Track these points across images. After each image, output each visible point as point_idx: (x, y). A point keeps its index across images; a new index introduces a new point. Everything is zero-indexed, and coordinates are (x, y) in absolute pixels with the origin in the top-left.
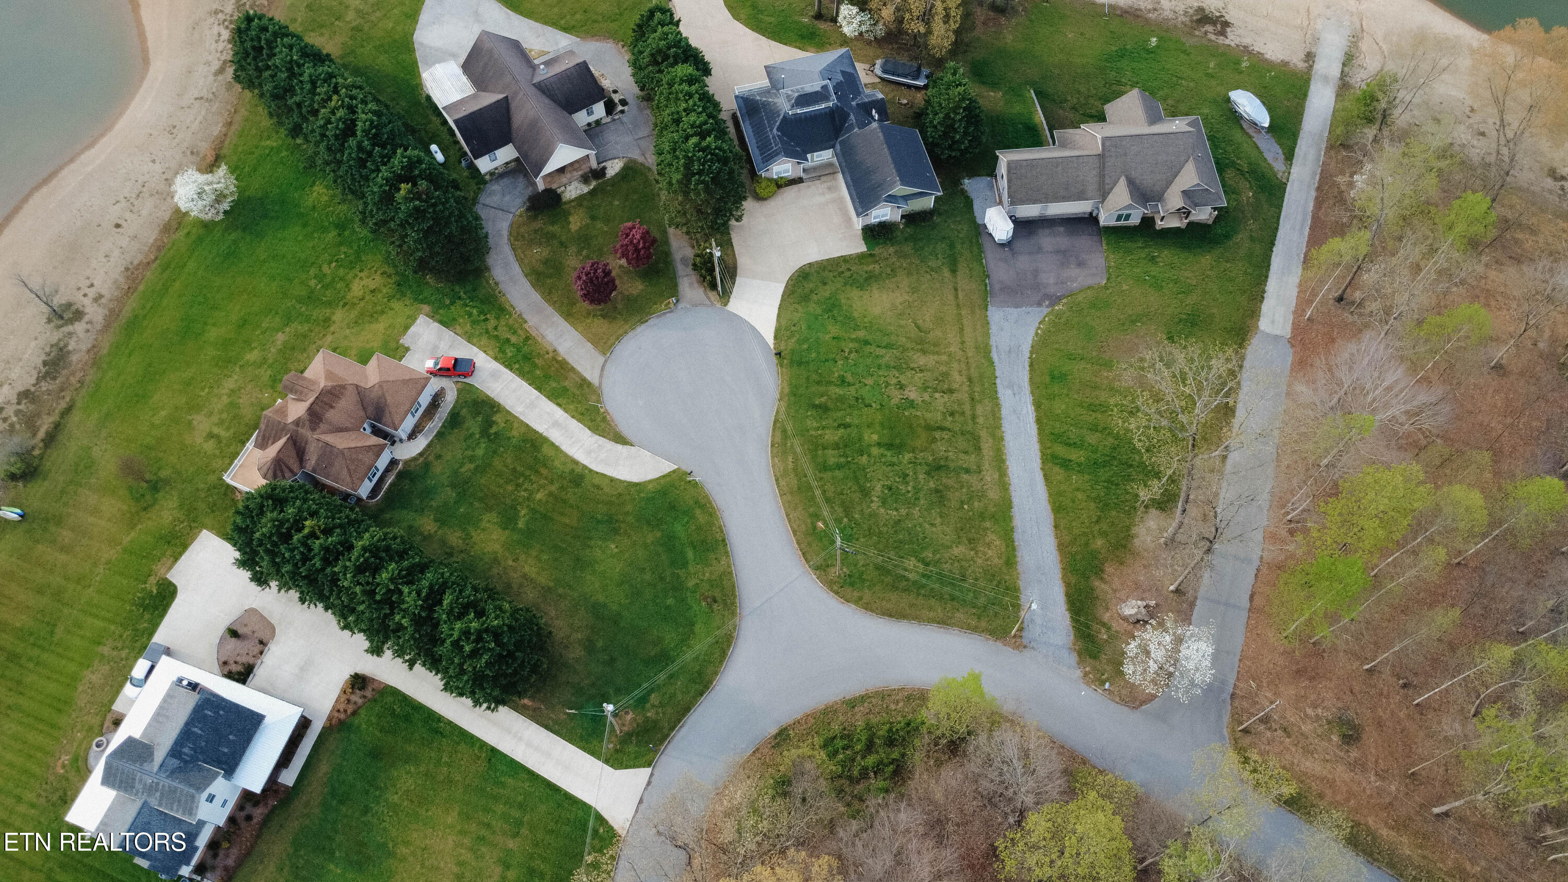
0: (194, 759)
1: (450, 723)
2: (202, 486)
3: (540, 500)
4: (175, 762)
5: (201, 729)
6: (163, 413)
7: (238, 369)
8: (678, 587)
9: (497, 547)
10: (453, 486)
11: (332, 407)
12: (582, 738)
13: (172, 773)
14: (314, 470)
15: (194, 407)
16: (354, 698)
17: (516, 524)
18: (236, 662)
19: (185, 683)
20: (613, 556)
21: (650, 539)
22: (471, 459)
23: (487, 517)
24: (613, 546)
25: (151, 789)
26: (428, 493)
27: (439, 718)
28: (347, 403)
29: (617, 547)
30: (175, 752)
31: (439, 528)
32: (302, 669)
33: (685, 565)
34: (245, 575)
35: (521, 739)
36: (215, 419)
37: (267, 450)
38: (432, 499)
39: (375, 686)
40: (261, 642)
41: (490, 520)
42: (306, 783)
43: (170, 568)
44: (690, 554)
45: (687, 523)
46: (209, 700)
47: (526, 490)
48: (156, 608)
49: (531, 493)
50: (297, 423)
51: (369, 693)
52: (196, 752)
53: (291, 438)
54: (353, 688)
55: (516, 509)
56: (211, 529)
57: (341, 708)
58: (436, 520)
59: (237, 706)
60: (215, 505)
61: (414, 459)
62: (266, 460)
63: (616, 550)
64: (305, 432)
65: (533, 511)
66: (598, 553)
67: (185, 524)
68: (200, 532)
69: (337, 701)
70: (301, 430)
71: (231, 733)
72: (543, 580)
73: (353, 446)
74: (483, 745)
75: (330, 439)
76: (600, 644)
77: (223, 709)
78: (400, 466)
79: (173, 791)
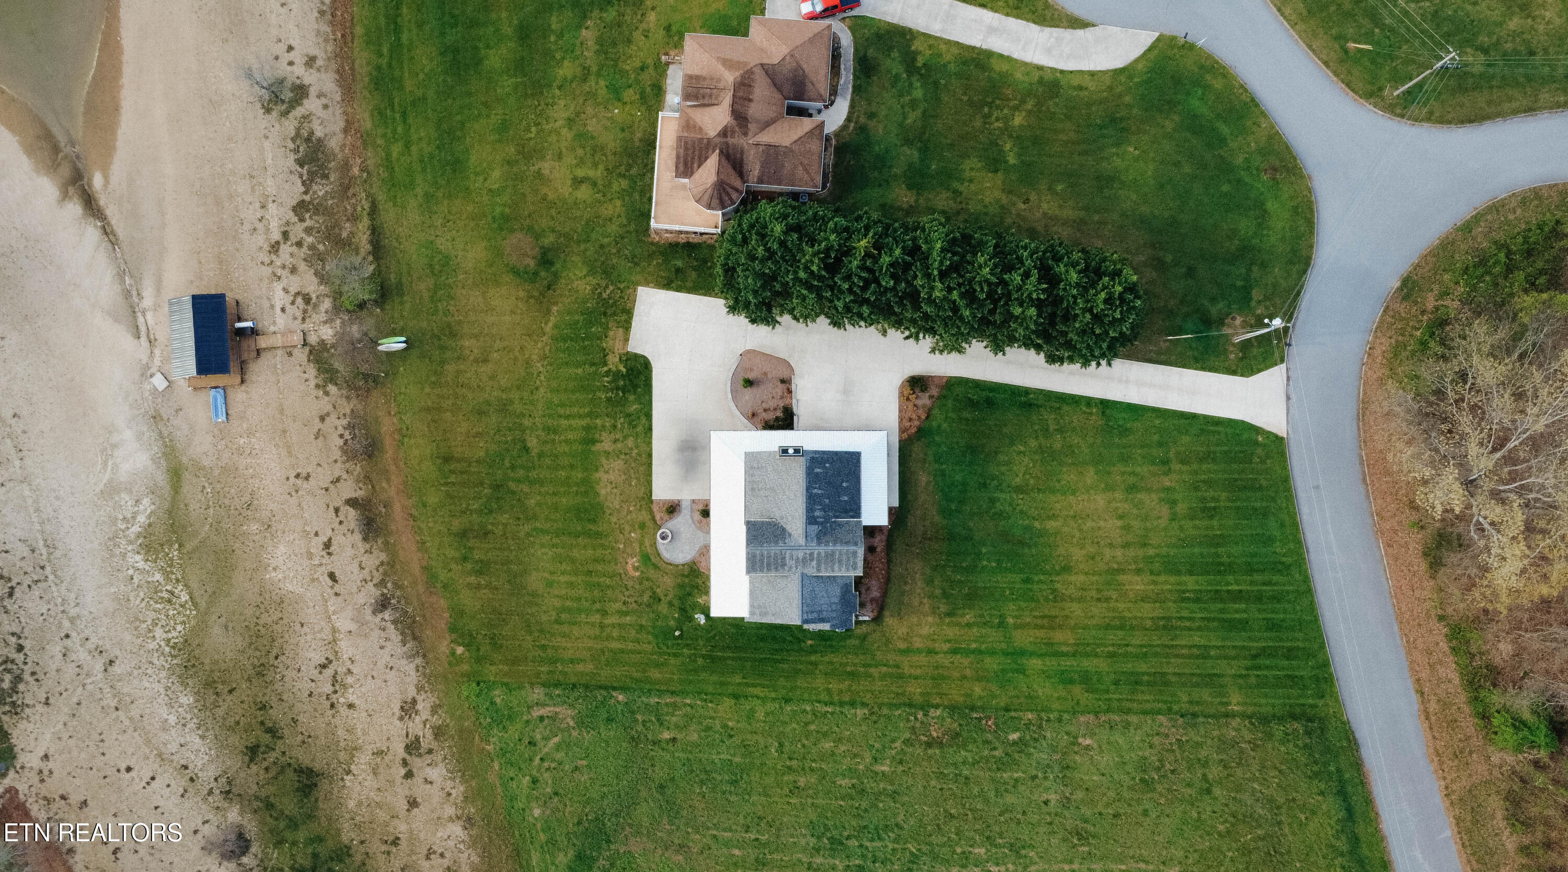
0: (828, 519)
1: (1041, 391)
2: (606, 240)
3: (1021, 126)
4: (815, 528)
5: (820, 488)
8: (1225, 168)
9: (997, 194)
10: (908, 142)
11: (750, 100)
13: (820, 538)
16: (920, 402)
17: (1006, 162)
19: (791, 451)
20: (1136, 160)
21: (1169, 125)
22: (914, 104)
23: (967, 164)
24: (1131, 149)
26: (882, 162)
27: (1027, 391)
28: (762, 90)
29: (1136, 149)
30: (811, 520)
31: (918, 194)
32: (845, 393)
33: (1223, 141)
38: (890, 167)
39: (937, 382)
40: (783, 381)
41: (971, 166)
42: (910, 497)
43: (626, 340)
44: (1224, 129)
45: (1203, 94)
46: (814, 458)
47: (997, 120)
49: (1006, 120)
50: (724, 133)
51: (935, 391)
52: (826, 511)
54: (912, 391)
55: (997, 145)
56: (647, 284)
57: (910, 413)
58: (910, 187)
59: (836, 453)
60: (634, 256)
61: (844, 127)
63: (1137, 152)
64: (737, 140)
65: (1018, 139)
66: (1118, 162)
67: (611, 288)
68: (635, 290)
69: (901, 411)
71: (843, 480)
72: (1069, 213)
73: (796, 137)
75: (766, 137)
77: (828, 461)
78: (834, 142)
79: (830, 556)
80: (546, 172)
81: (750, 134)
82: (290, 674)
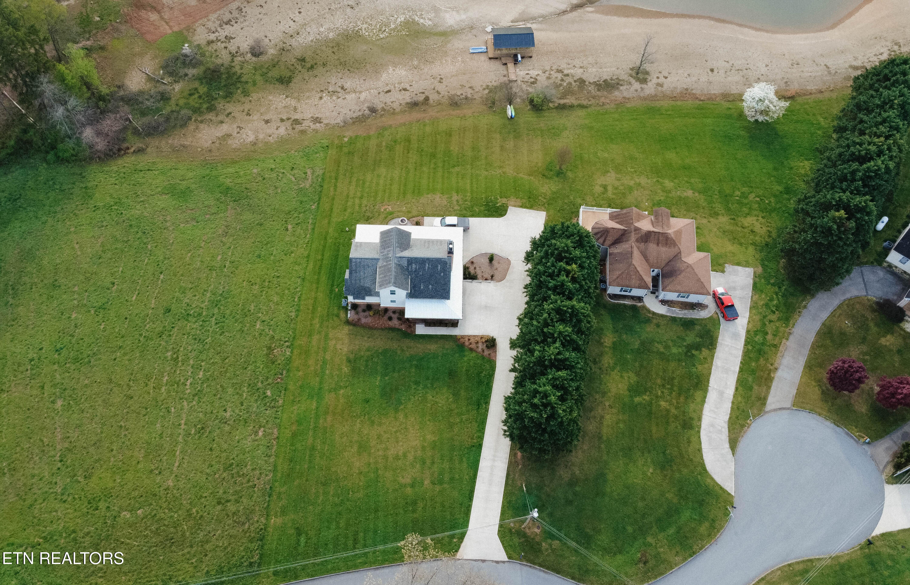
0: (410, 273)
1: (487, 411)
2: (572, 198)
3: (660, 406)
4: (405, 264)
5: (428, 268)
6: (606, 155)
7: (655, 180)
8: (643, 531)
9: (614, 390)
10: (643, 343)
11: (658, 244)
12: (509, 502)
13: (399, 265)
14: (610, 254)
15: (618, 169)
16: (480, 345)
17: (636, 396)
18: (475, 268)
19: (451, 246)
20: (644, 473)
21: (669, 496)
22: (667, 347)
23: (632, 375)
24: (651, 470)
25: (387, 259)
26: (630, 329)
27: (487, 403)
28: (665, 252)
29: (652, 473)
30: (411, 261)
31: (610, 347)
32: (486, 307)
33: (662, 529)
34: (528, 247)
35: (494, 460)
36: (617, 183)
37: (611, 221)
38: (627, 334)
39: (492, 355)
40: (492, 276)
41: (631, 377)
42: (421, 340)
43: (515, 206)
44: (671, 531)
45: (695, 519)
46: (446, 264)
47: (662, 392)
48: (488, 211)
49: (662, 397)
50: (637, 229)
51: (486, 353)
52: (415, 271)
53: (625, 231)
54: (486, 341)
55: (646, 392)
56: (548, 216)
57: (472, 340)
58: (614, 343)
59: (449, 281)
60: (563, 210)
61: (649, 311)
62: (604, 224)
63: (649, 474)
64: (633, 237)
65: (650, 404)
66: (640, 463)
67: (545, 201)
68: (544, 211)
69: (474, 336)
70: (633, 234)
71: (432, 285)
72: (605, 431)
73: (638, 269)
74: (481, 438)
75: (636, 254)
76: (577, 489)
77: (444, 275)
78: (639, 304)
79: (389, 270)
80: (609, 174)
81: (638, 244)
82: (340, 75)
